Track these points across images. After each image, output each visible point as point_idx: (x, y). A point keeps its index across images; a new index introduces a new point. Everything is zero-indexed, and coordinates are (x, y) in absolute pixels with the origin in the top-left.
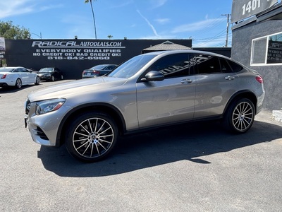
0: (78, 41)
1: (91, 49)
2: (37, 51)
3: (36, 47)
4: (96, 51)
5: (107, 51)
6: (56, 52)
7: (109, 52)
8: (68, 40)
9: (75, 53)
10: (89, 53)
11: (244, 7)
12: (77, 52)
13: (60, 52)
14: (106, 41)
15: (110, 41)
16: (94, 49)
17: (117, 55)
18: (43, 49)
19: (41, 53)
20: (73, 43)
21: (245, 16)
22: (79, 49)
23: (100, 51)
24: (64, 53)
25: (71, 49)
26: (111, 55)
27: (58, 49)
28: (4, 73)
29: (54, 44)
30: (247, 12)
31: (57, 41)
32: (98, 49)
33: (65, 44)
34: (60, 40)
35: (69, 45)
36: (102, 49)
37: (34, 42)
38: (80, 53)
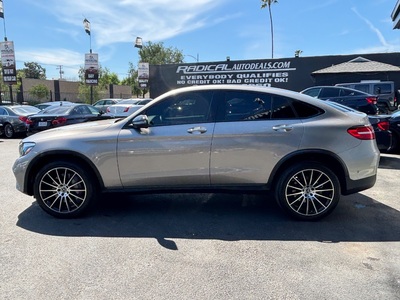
0: (230, 64)
1: (246, 73)
2: (182, 78)
3: (181, 73)
4: (253, 75)
5: (268, 75)
6: (203, 79)
7: (270, 77)
8: (217, 63)
9: (226, 80)
10: (243, 79)
12: (228, 78)
13: (208, 78)
14: (267, 61)
15: (273, 61)
16: (250, 73)
17: (282, 80)
18: (189, 75)
19: (186, 80)
20: (224, 67)
22: (230, 74)
23: (258, 75)
24: (212, 80)
25: (220, 74)
26: (273, 81)
27: (205, 74)
28: (127, 106)
29: (201, 68)
31: (205, 64)
32: (256, 73)
33: (214, 68)
34: (209, 64)
35: (219, 70)
36: (261, 74)
37: (179, 67)
38: (232, 79)
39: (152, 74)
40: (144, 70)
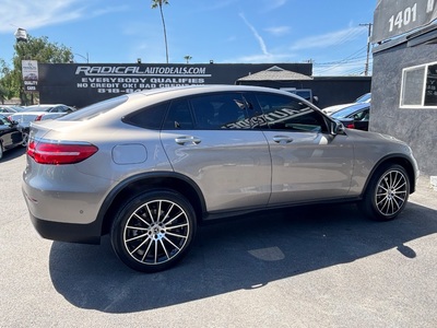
0: (142, 67)
1: (161, 78)
2: (83, 80)
3: (82, 74)
4: (168, 80)
6: (111, 82)
8: (127, 65)
9: (138, 84)
10: (158, 84)
11: (391, 20)
12: (140, 82)
13: (116, 82)
14: (183, 66)
15: (188, 66)
16: (165, 78)
18: (92, 77)
19: (89, 83)
20: (135, 70)
21: (392, 34)
22: (143, 78)
23: (174, 80)
24: (121, 84)
25: (132, 77)
27: (113, 77)
29: (107, 70)
30: (396, 27)
31: (112, 65)
32: (171, 78)
33: (124, 70)
34: (117, 65)
35: (129, 72)
36: (177, 79)
37: (79, 68)
38: (145, 84)
39: (43, 75)
40: (31, 68)
